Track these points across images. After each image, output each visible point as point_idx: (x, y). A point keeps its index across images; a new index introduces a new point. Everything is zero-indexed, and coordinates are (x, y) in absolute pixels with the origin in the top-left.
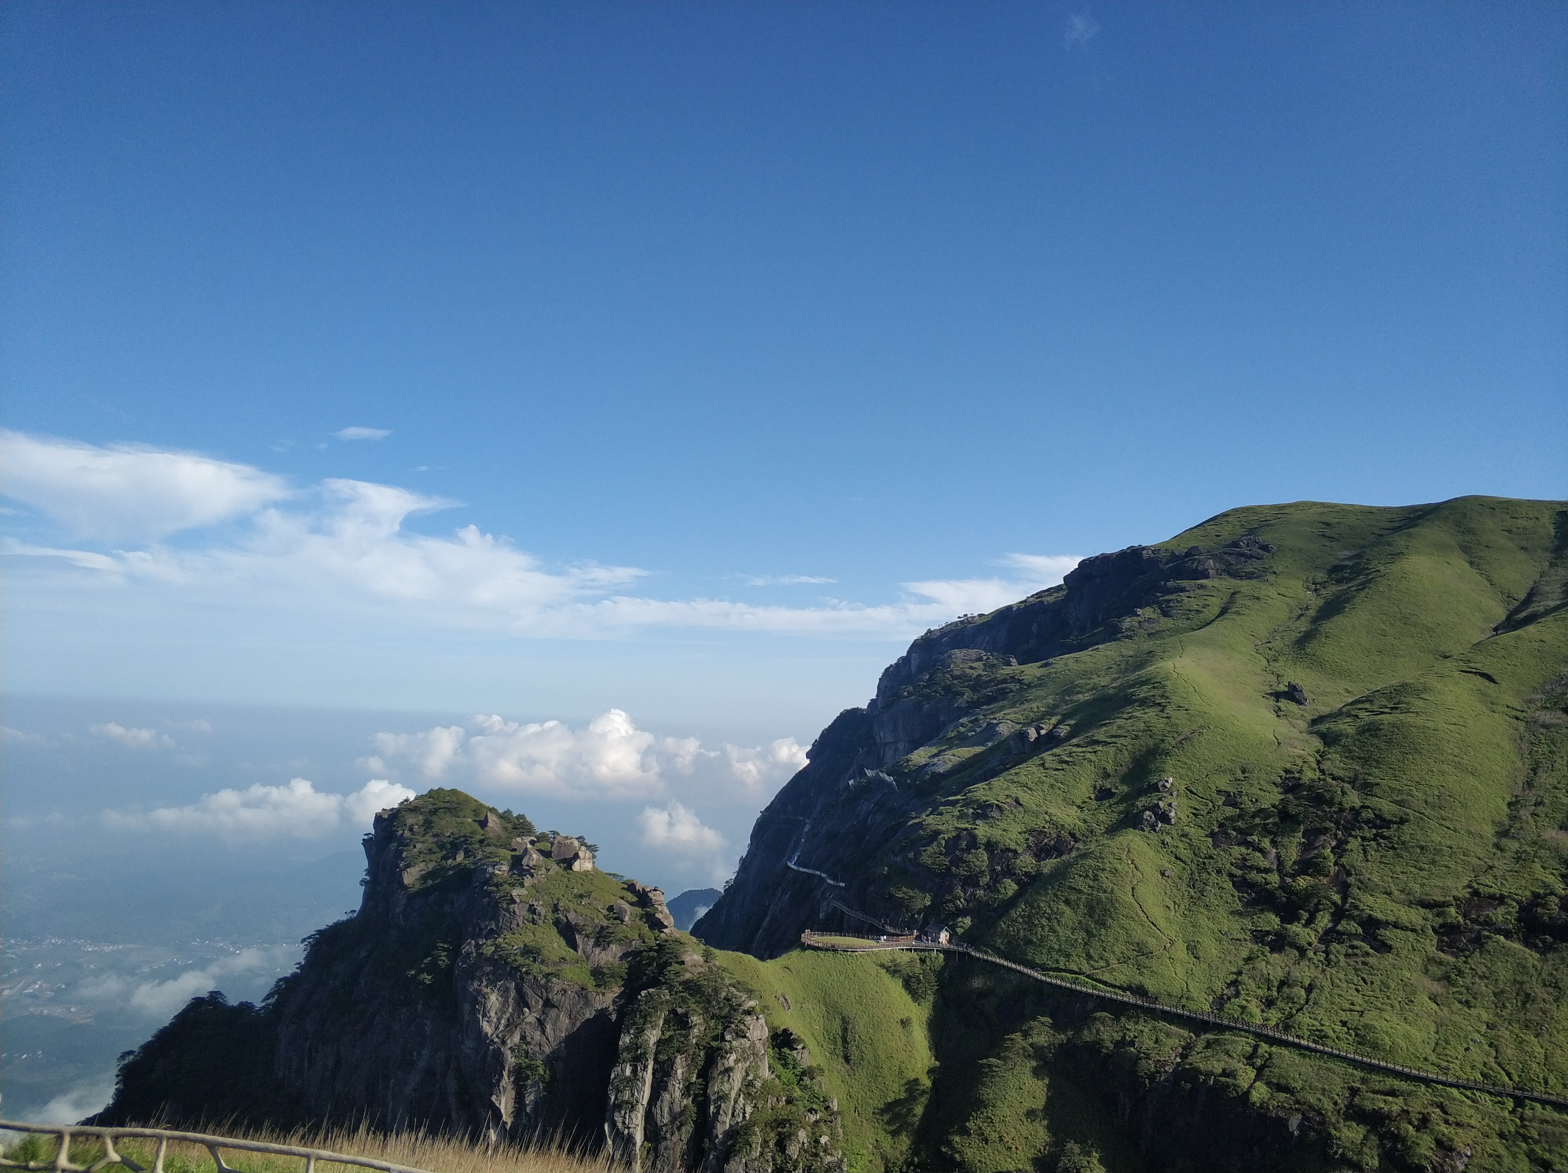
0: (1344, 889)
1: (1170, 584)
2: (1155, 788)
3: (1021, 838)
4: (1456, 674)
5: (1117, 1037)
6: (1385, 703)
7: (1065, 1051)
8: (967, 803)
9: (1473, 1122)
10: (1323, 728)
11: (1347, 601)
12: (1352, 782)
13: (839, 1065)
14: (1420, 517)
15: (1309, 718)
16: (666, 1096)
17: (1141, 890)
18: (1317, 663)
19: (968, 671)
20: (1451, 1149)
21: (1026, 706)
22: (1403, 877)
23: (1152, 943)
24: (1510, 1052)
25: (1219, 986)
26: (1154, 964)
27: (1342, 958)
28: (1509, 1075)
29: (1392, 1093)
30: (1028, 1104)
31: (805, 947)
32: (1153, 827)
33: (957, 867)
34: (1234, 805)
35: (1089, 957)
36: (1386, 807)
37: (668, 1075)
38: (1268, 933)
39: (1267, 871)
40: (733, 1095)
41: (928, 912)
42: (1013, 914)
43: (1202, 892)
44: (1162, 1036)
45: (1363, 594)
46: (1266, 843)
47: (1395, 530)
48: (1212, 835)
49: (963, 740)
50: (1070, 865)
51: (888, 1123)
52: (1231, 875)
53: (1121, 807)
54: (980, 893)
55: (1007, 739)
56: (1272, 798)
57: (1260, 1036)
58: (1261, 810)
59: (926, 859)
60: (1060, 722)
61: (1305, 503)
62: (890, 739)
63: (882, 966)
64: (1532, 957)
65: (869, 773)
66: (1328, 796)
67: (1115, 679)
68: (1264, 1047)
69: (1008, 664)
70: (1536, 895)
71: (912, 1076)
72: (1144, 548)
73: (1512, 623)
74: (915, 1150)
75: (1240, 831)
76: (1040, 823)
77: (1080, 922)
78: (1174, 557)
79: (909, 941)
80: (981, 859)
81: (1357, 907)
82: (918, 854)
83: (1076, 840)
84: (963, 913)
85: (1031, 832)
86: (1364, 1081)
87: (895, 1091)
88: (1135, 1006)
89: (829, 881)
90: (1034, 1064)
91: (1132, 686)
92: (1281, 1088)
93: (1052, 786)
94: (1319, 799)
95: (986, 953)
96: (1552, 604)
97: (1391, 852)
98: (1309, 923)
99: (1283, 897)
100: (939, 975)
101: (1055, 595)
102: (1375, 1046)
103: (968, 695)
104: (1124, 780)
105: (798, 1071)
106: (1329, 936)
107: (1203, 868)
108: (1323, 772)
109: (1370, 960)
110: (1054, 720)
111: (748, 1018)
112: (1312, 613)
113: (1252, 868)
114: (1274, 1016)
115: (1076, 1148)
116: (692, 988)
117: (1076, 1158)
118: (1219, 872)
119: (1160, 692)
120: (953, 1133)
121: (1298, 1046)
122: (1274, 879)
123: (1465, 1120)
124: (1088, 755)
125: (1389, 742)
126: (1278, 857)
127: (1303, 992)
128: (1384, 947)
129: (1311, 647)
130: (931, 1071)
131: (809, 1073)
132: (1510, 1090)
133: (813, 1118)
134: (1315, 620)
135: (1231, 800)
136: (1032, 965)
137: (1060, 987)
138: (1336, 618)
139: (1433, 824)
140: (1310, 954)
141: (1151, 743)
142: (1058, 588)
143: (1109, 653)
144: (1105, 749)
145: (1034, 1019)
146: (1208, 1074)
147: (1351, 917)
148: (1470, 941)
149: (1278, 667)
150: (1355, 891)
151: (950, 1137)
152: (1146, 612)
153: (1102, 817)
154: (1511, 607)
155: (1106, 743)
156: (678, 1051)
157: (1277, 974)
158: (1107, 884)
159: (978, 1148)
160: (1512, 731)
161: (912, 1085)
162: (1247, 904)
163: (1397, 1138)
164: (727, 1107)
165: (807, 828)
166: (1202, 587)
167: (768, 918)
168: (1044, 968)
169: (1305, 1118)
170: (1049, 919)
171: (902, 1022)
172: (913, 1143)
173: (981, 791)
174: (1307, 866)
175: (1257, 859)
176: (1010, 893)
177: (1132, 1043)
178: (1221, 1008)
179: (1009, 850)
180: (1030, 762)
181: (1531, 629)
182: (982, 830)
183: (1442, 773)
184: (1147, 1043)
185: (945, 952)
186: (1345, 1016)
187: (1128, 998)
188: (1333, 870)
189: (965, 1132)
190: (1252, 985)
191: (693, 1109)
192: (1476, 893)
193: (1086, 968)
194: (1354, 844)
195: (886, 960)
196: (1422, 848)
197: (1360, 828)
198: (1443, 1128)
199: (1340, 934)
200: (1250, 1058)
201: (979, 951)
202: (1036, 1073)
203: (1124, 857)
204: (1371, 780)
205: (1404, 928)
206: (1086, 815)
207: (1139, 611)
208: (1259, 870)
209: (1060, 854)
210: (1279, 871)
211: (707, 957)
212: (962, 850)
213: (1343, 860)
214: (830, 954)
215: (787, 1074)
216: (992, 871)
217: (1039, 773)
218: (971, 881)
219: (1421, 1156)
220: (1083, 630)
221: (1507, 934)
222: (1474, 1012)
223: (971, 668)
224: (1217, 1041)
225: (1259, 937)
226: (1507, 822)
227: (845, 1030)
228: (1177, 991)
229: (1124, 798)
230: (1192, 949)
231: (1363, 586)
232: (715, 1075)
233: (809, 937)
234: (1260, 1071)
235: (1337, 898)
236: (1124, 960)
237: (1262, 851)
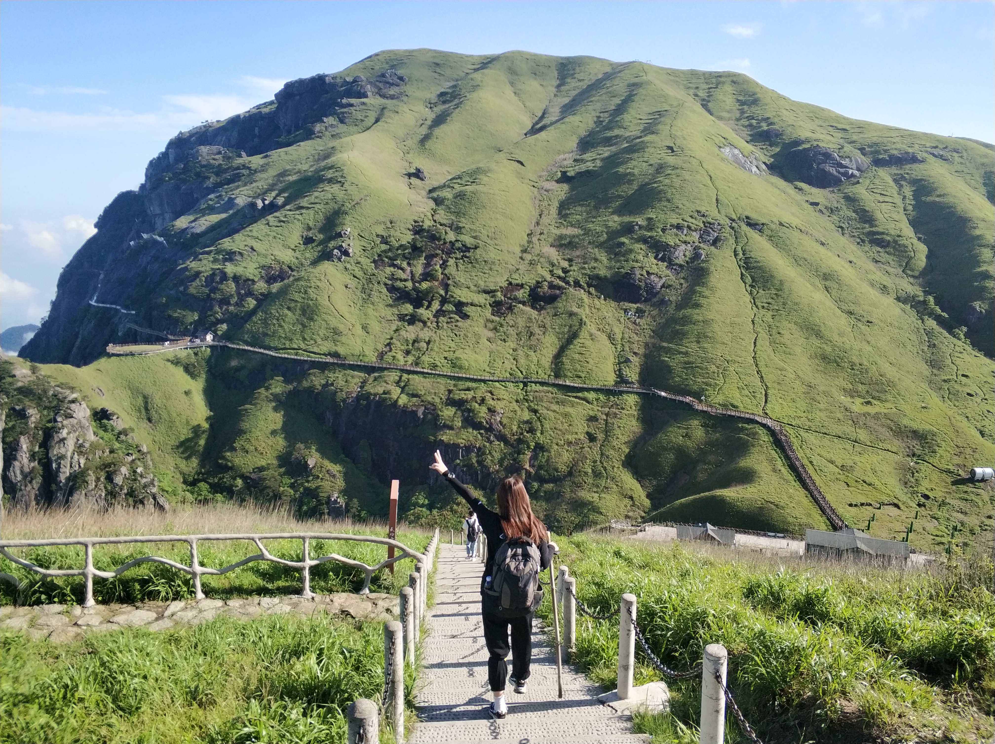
0: (446, 287)
1: (344, 101)
2: (339, 235)
3: (256, 272)
4: (505, 161)
5: (323, 382)
6: (468, 179)
7: (292, 394)
8: (218, 252)
9: (505, 397)
10: (435, 195)
11: (448, 115)
12: (450, 227)
13: (145, 424)
14: (490, 62)
15: (428, 189)
16: (17, 464)
17: (334, 297)
18: (431, 155)
19: (212, 161)
20: (495, 412)
21: (254, 185)
22: (475, 278)
23: (341, 328)
24: (522, 361)
25: (381, 347)
26: (344, 339)
27: (445, 324)
28: (521, 372)
29: (468, 389)
30: (272, 427)
31: (110, 355)
32: (339, 259)
33: (215, 293)
34: (386, 243)
35: (304, 339)
36: (468, 240)
37: (16, 450)
38: (407, 315)
39: (405, 280)
40: (69, 454)
41: (197, 324)
42: (254, 319)
43: (369, 295)
44: (349, 378)
45: (457, 111)
46: (405, 265)
47: (476, 70)
48: (374, 261)
49: (212, 210)
50: (289, 286)
51: (183, 453)
52: (386, 284)
53: (319, 248)
54: (231, 308)
55: (243, 208)
56: (407, 238)
57: (403, 371)
58: (401, 246)
59: (192, 290)
60: (278, 195)
61: (425, 49)
62: (158, 211)
63: (168, 360)
64: (534, 313)
65: (145, 236)
66: (437, 235)
67: (311, 166)
68: (405, 376)
69: (240, 156)
70: (538, 282)
71: (196, 423)
72: (327, 76)
73: (535, 130)
74: (202, 464)
75: (390, 258)
76: (268, 261)
77: (297, 320)
78: (346, 83)
79: (186, 342)
80: (231, 287)
81: (452, 297)
82: (187, 288)
83: (292, 270)
84: (221, 322)
85: (263, 267)
86: (455, 385)
87: (185, 433)
88: (333, 364)
89: (123, 311)
90: (274, 404)
91: (323, 170)
92: (414, 395)
93: (275, 237)
94: (433, 238)
95: (238, 344)
96: (554, 119)
97: (470, 265)
98: (428, 307)
99: (414, 294)
100: (208, 361)
101: (270, 107)
102: (461, 368)
103: (213, 179)
104: (321, 231)
105: (116, 431)
106: (439, 313)
107: (370, 281)
108: (435, 221)
109: (459, 324)
110: (274, 194)
111: (73, 406)
112: (429, 122)
113: (397, 279)
114: (410, 359)
115: (302, 446)
116: (25, 392)
117: (302, 452)
118: (379, 283)
119: (340, 174)
120: (225, 452)
121: (423, 373)
122: (409, 284)
123: (501, 397)
124: (297, 216)
125: (470, 202)
126: (412, 272)
127: (425, 345)
128: (465, 316)
129: (428, 144)
130: (208, 419)
131: (124, 432)
132: (521, 379)
133: (130, 459)
134: (431, 127)
135: (385, 241)
136: (269, 348)
137: (287, 358)
138: (442, 126)
139: (491, 248)
140: (429, 324)
141: (336, 207)
142: (271, 103)
143: (307, 148)
144: (307, 211)
145: (272, 379)
146: (375, 395)
147: (450, 302)
148: (507, 309)
149: (410, 157)
150: (451, 288)
151: (224, 454)
152: (330, 120)
153: (308, 255)
154: (534, 121)
155: (308, 208)
156: (21, 433)
157: (411, 337)
158: (313, 296)
159: (242, 457)
160: (531, 194)
161: (196, 430)
162: (395, 300)
163: (470, 411)
164: (65, 463)
165: (102, 276)
166: (363, 104)
167: (79, 340)
168: (276, 349)
169: (426, 408)
170: (278, 320)
171: (186, 392)
172: (200, 461)
173: (227, 244)
174: (427, 276)
175: (400, 274)
176: (252, 306)
177: (332, 384)
178: (382, 359)
179: (249, 280)
180: (259, 223)
181: (543, 134)
182: (230, 269)
183: (497, 219)
184: (341, 383)
185: (211, 347)
186: (446, 354)
187: (329, 359)
188: (441, 277)
189: (233, 449)
190: (399, 344)
191: (40, 469)
192: (510, 284)
193: (303, 346)
194: (451, 262)
195: (171, 357)
196: (485, 261)
197: (455, 253)
198: (491, 402)
199: (444, 311)
200: (398, 383)
201: (233, 343)
202: (276, 409)
203: (322, 278)
204: (461, 225)
205: (476, 305)
206: (298, 254)
207: (325, 119)
208: (401, 280)
209: (283, 279)
210: (412, 280)
211: (34, 370)
212: (217, 282)
213: (446, 272)
214: (129, 358)
215: (108, 436)
216: (239, 294)
217: (266, 229)
218: (225, 301)
219: (481, 417)
220: (289, 132)
221: (524, 303)
222: (507, 344)
223: (214, 159)
224: (380, 377)
225: (402, 318)
226: (526, 245)
227: (146, 403)
228: (357, 352)
229: (321, 243)
230: (365, 328)
231: (457, 106)
232: (53, 444)
233: (111, 348)
234: (403, 389)
235: (442, 292)
236: (326, 338)
237: (402, 269)
